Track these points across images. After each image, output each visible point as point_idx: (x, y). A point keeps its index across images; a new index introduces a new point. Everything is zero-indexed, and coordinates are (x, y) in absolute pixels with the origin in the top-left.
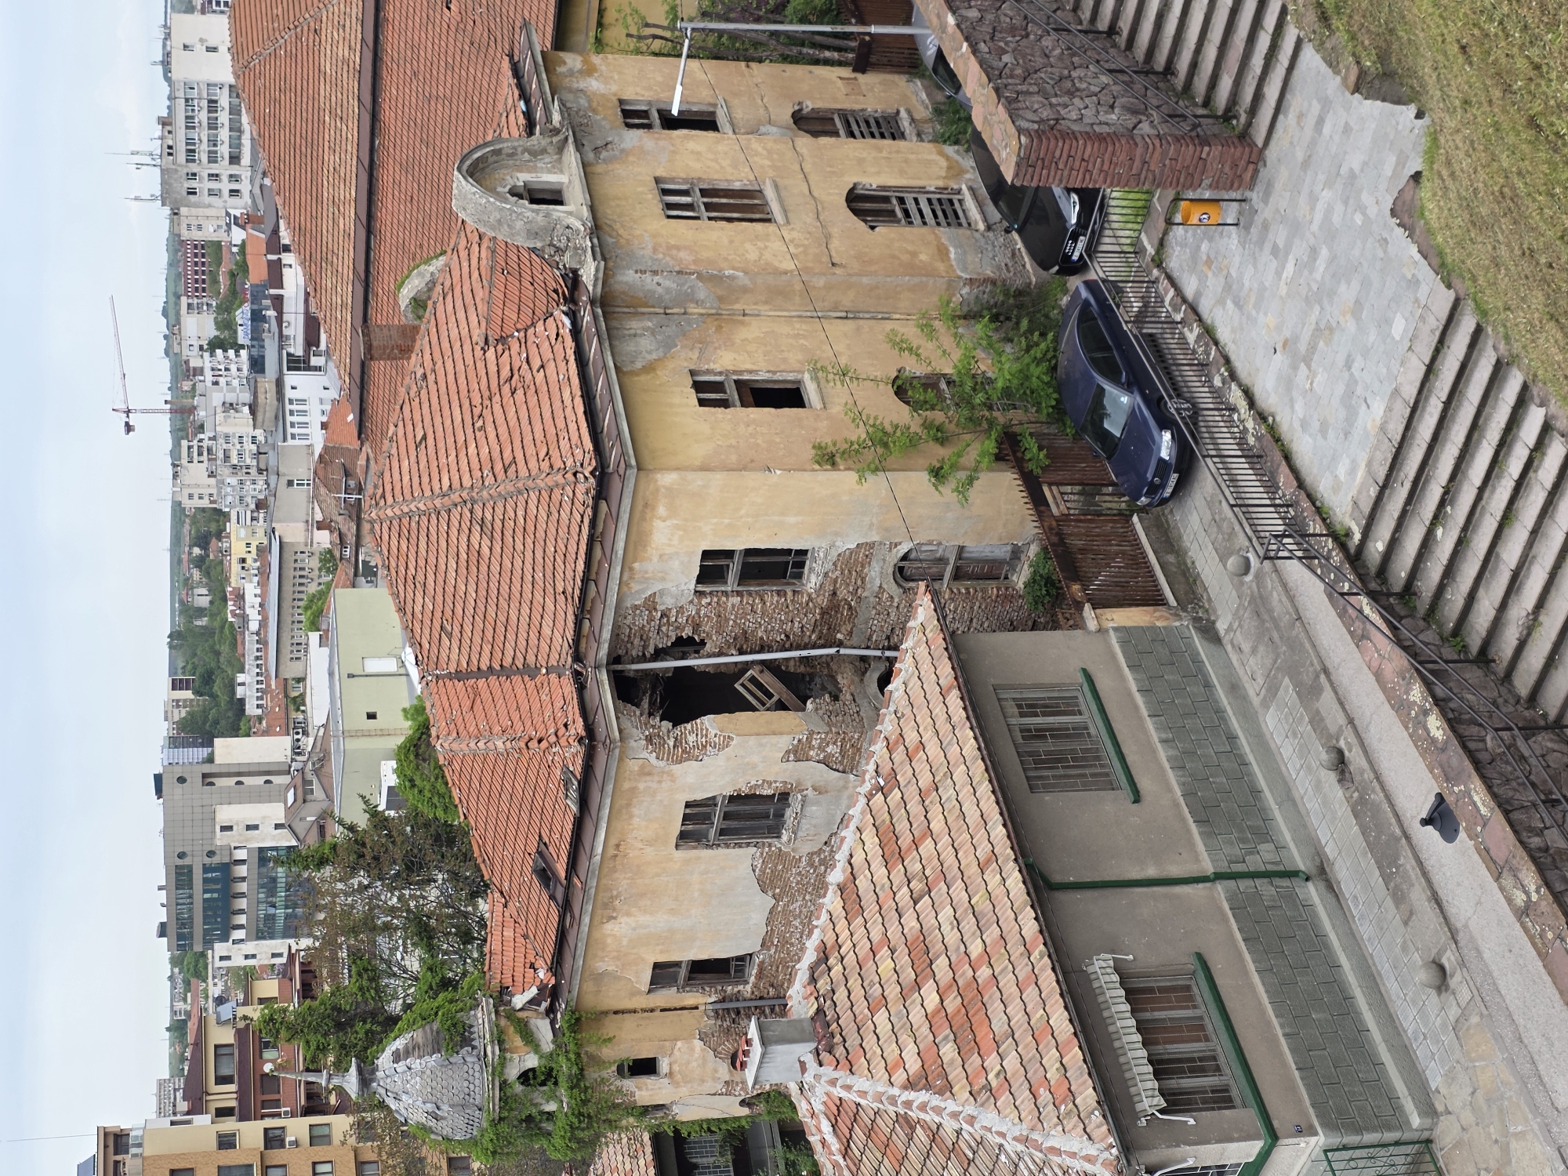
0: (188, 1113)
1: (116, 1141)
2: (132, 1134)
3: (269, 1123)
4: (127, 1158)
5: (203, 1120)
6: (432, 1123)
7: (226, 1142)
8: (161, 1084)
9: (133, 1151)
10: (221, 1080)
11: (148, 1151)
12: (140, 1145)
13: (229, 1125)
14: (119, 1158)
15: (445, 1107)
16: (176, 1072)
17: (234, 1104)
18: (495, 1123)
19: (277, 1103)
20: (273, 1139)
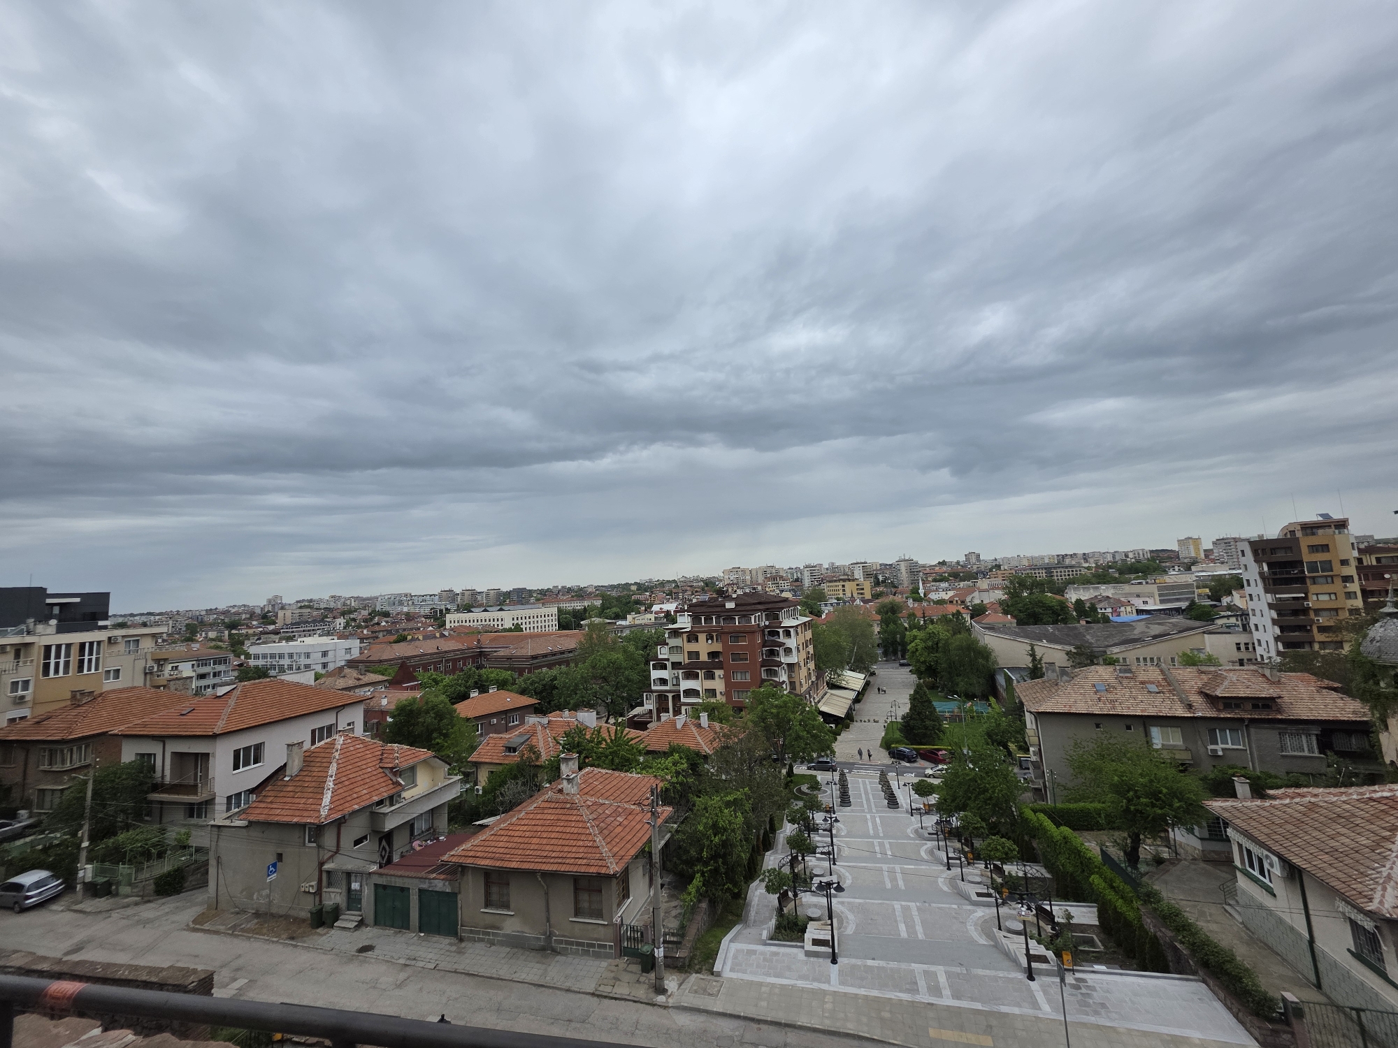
0: (1358, 549)
1: (1342, 525)
2: (1346, 530)
3: (1356, 578)
4: (1333, 529)
5: (1355, 554)
6: (1368, 639)
7: (1344, 562)
8: (1372, 537)
9: (1337, 531)
10: (1378, 560)
11: (1337, 537)
12: (1340, 533)
13: (1354, 563)
14: (1333, 526)
15: (1378, 644)
16: (1379, 541)
17: (1365, 564)
18: (1371, 662)
19: (1367, 579)
20: (1347, 579)
